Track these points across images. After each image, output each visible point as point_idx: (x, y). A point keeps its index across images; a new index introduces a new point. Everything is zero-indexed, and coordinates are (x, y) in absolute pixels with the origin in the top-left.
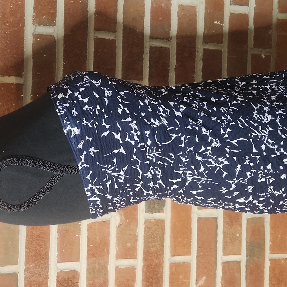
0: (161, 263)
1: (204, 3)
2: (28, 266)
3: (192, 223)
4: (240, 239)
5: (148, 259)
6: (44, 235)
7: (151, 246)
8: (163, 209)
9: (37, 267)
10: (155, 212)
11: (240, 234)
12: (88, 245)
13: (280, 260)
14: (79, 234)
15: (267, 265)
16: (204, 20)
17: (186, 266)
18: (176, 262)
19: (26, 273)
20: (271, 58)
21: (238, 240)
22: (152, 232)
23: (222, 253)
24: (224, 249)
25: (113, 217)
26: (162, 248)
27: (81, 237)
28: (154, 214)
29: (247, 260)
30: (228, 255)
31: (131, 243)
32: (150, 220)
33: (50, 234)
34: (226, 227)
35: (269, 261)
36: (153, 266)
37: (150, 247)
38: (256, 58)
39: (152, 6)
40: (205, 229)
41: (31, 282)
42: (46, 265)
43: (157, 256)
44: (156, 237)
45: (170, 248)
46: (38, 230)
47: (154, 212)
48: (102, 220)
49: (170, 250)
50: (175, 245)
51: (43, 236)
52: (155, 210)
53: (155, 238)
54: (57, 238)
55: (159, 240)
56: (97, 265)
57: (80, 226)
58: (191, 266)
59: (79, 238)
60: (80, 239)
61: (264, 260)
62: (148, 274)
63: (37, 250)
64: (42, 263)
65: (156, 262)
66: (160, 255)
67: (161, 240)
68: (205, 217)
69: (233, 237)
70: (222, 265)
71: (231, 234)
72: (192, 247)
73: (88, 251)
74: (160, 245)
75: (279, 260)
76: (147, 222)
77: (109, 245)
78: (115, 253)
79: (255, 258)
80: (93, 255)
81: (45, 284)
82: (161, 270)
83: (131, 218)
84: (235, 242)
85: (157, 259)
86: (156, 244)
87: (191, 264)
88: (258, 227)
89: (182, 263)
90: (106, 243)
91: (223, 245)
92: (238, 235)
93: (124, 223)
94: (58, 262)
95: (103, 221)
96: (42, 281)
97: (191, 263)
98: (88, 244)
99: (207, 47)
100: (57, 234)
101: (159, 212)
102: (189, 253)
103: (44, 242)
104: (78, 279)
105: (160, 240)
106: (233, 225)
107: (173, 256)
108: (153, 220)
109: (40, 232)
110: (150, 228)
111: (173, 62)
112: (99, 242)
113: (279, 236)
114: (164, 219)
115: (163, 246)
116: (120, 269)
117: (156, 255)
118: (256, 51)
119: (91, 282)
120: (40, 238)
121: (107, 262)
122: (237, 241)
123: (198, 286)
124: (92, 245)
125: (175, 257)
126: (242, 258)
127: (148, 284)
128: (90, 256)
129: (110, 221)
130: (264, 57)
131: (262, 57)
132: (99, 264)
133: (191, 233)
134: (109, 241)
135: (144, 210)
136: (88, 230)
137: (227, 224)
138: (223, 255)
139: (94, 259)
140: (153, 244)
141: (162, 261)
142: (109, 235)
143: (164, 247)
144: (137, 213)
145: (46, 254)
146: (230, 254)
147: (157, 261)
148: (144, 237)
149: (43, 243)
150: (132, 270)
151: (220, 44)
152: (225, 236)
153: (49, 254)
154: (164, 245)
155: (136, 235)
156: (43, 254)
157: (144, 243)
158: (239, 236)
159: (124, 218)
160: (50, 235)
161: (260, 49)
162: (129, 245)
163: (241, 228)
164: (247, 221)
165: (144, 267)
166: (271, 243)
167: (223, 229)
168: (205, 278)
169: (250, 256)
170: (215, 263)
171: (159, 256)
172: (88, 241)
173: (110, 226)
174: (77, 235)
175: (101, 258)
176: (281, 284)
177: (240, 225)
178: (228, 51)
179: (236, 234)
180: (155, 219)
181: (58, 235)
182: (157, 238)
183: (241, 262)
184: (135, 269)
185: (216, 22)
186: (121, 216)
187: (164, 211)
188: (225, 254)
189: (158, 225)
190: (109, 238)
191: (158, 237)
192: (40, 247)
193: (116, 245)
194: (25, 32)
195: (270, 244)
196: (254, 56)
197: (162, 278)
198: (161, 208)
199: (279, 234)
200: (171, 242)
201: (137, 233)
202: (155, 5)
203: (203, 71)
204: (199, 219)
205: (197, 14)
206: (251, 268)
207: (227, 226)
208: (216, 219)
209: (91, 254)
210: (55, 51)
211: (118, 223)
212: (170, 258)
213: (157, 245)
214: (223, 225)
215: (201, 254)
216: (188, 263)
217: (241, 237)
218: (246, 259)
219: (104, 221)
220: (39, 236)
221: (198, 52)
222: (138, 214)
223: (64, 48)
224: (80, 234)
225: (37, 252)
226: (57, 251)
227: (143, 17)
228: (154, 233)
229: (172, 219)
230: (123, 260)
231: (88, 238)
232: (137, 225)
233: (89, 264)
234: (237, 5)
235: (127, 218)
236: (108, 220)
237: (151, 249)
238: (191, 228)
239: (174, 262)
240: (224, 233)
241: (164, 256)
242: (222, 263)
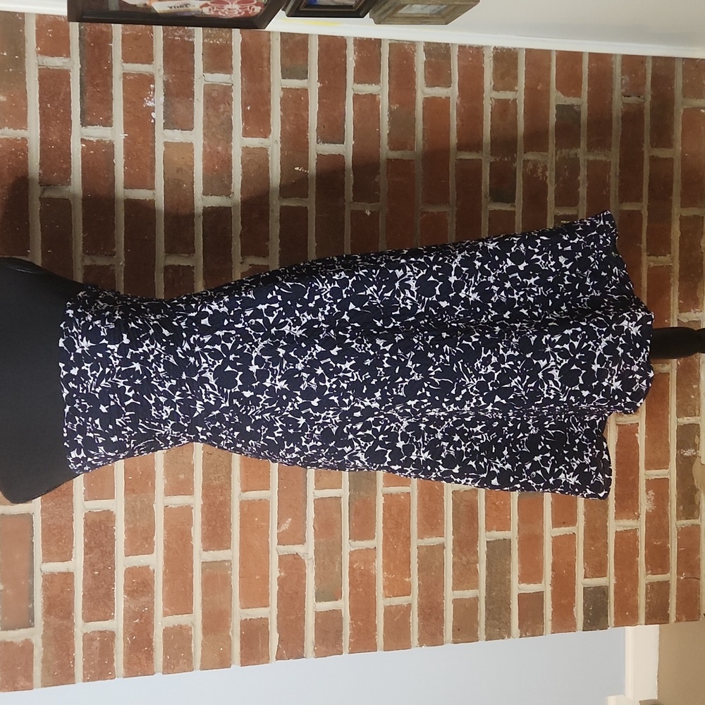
0: (227, 501)
1: (279, 143)
2: (45, 505)
5: (210, 496)
7: (213, 478)
9: (58, 506)
12: (125, 478)
15: (380, 502)
16: (280, 166)
17: (264, 505)
18: (250, 500)
19: (43, 514)
20: (380, 215)
22: (213, 460)
23: (314, 487)
24: (318, 481)
26: (228, 480)
29: (351, 497)
30: (323, 489)
31: (184, 474)
35: (383, 496)
36: (216, 505)
37: (211, 480)
38: (358, 215)
39: (205, 151)
41: (50, 525)
42: (70, 504)
43: (222, 491)
45: (240, 481)
49: (240, 483)
50: (247, 476)
53: (219, 468)
55: (224, 469)
56: (139, 504)
58: (271, 504)
59: (113, 468)
60: (114, 470)
61: (375, 495)
62: (210, 515)
64: (64, 502)
66: (225, 490)
67: (227, 470)
70: (314, 502)
72: (270, 478)
73: (125, 486)
74: (226, 476)
75: (398, 495)
77: (155, 478)
78: (163, 488)
79: (362, 493)
80: (133, 491)
81: (69, 528)
82: (228, 510)
85: (221, 495)
86: (220, 475)
89: (258, 501)
90: (150, 475)
91: (316, 476)
94: (85, 500)
96: (65, 525)
97: (271, 500)
98: (125, 476)
99: (286, 203)
102: (267, 487)
104: (114, 522)
107: (244, 491)
110: (211, 454)
111: (237, 226)
112: (141, 473)
115: (229, 478)
116: (171, 508)
117: (220, 490)
118: (358, 206)
119: (131, 526)
121: (152, 501)
123: (281, 531)
124: (131, 478)
125: (247, 493)
126: (344, 492)
127: (210, 528)
128: (128, 492)
130: (369, 213)
131: (366, 214)
132: (142, 502)
134: (154, 471)
138: (316, 489)
139: (134, 495)
140: (216, 476)
141: (229, 498)
143: (232, 480)
145: (69, 489)
146: (326, 488)
147: (221, 498)
150: (187, 510)
151: (304, 199)
153: (73, 489)
154: (231, 476)
161: (363, 203)
162: (182, 476)
165: (203, 506)
168: (290, 520)
169: (354, 490)
170: (305, 501)
171: (224, 491)
172: (126, 473)
175: (144, 494)
176: (401, 528)
178: (316, 207)
182: (221, 467)
183: (342, 499)
184: (192, 508)
185: (297, 169)
188: (318, 487)
190: (154, 468)
191: (223, 466)
193: (164, 477)
194: (29, 197)
196: (355, 214)
197: (230, 520)
200: (240, 472)
202: (208, 150)
203: (280, 237)
205: (270, 159)
209: (129, 489)
210: (71, 219)
212: (240, 494)
215: (284, 489)
216: (266, 500)
218: (349, 493)
221: (272, 211)
223: (83, 215)
226: (83, 486)
227: (191, 167)
228: (217, 461)
230: (174, 496)
231: (124, 467)
232: (192, 450)
233: (127, 502)
234: (327, 143)
237: (213, 483)
239: (245, 500)
241: (232, 490)
242: (315, 499)
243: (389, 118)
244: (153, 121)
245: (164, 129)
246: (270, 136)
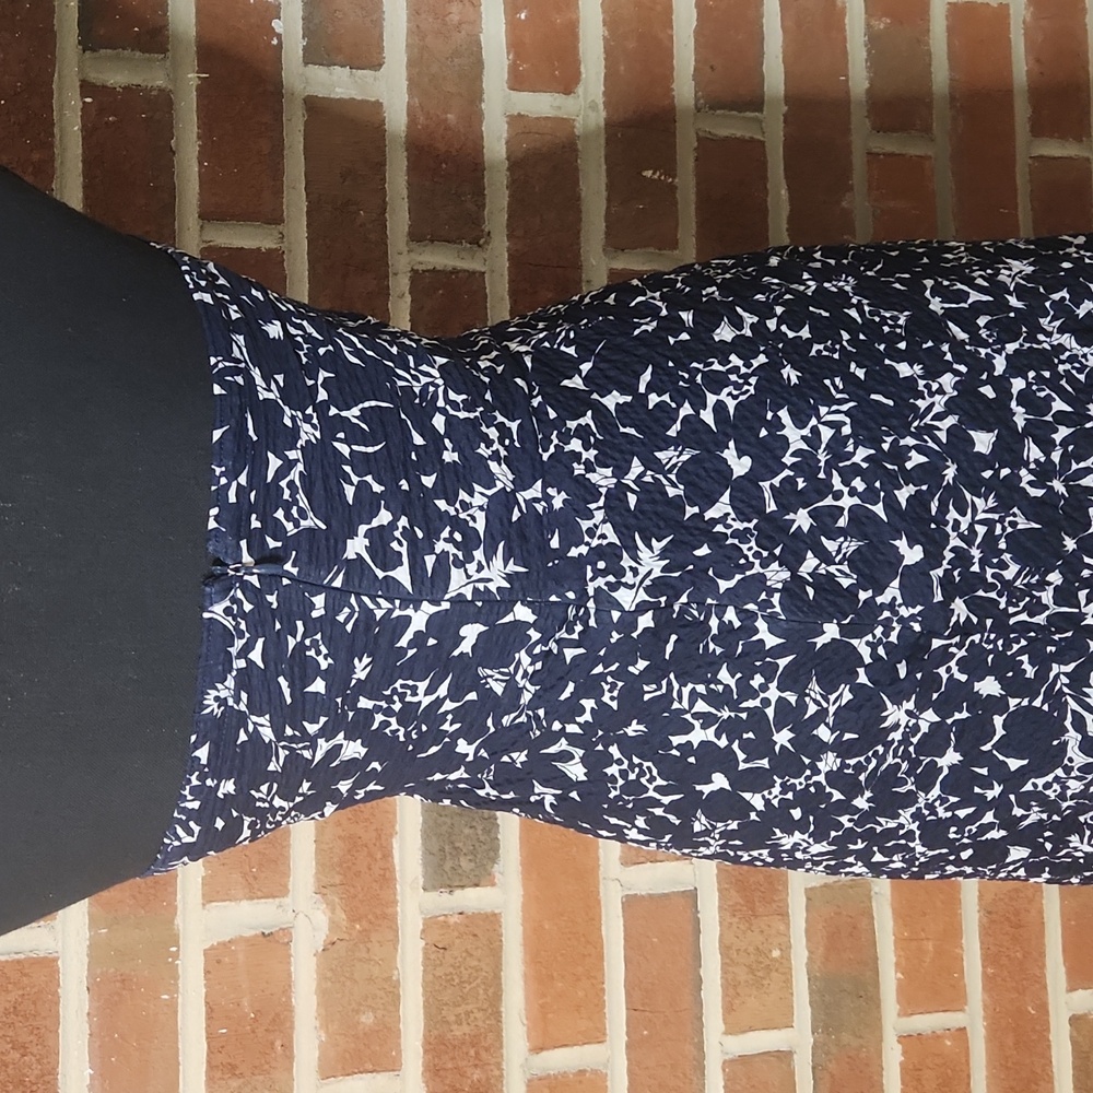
0: (492, 1081)
1: (601, 107)
3: (603, 918)
4: (784, 968)
5: (445, 1069)
6: (34, 1003)
7: (453, 1018)
8: (490, 874)
10: (463, 887)
11: (786, 948)
12: (207, 1032)
13: (938, 1037)
14: (173, 989)
15: (893, 1058)
16: (604, 167)
17: (591, 1086)
18: (552, 1073)
21: (777, 970)
22: (452, 966)
23: (722, 1027)
24: (729, 1009)
25: (301, 916)
26: (493, 1022)
27: (180, 1000)
28: (458, 892)
29: (815, 1047)
30: (744, 1032)
31: (374, 1010)
32: (442, 918)
33: (59, 997)
34: (731, 924)
35: (899, 1042)
37: (447, 1022)
39: (411, 123)
40: (655, 940)
43: (477, 1053)
44: (470, 983)
45: (525, 1022)
46: (10, 986)
47: (457, 886)
48: (258, 932)
49: (525, 1028)
50: (542, 1006)
51: (33, 1007)
52: (461, 880)
53: (468, 987)
54: (88, 1014)
55: (481, 992)
57: (173, 961)
58: (609, 1083)
59: (172, 1007)
60: (176, 1012)
61: (880, 1040)
63: (11, 1066)
65: (475, 1077)
66: (487, 1050)
67: (491, 991)
68: (651, 892)
69: (761, 963)
70: (724, 1070)
71: (751, 949)
72: (606, 1010)
73: (208, 1055)
74: (485, 1010)
75: (936, 1037)
76: (432, 925)
77: (292, 1027)
78: (317, 1054)
79: (846, 1038)
80: (232, 1069)
83: (370, 917)
84: (765, 982)
85: (476, 1066)
86: (469, 1008)
87: (606, 1074)
88: (851, 917)
89: (574, 1074)
90: (275, 1021)
91: (725, 995)
92: (776, 953)
93: (346, 937)
95: (263, 933)
97: (609, 1072)
98: (208, 1026)
99: (622, 264)
100: (86, 995)
101: (477, 885)
102: (597, 1035)
103: (35, 1032)
105: (486, 990)
106: (756, 917)
107: (537, 1049)
108: (457, 916)
109: (21, 992)
110: (445, 949)
112: (252, 1015)
113: (930, 946)
114: (496, 911)
115: (497, 1015)
117: (472, 1052)
120: (20, 1018)
122: (774, 974)
124: (224, 1031)
125: (544, 1054)
126: (798, 1037)
128: (219, 1074)
129: (291, 934)
133: (601, 958)
134: (289, 1008)
135: (421, 881)
136: (207, 972)
137: (734, 916)
138: (727, 1032)
139: (235, 1083)
140: (460, 1010)
141: (497, 1073)
142: (290, 986)
143: (504, 1020)
144: (395, 895)
145: (46, 1078)
146: (751, 1029)
147: (477, 1075)
148: (426, 985)
149: (32, 1038)
151: (667, 252)
152: (728, 961)
153: (59, 1077)
154: (503, 1009)
155: (394, 978)
156: (33, 1079)
157: (425, 1007)
158: (782, 957)
159: (344, 916)
160: (57, 1003)
162: (367, 1019)
163: (788, 925)
164: (808, 899)
166: (900, 975)
167: (721, 935)
169: (826, 1029)
170: (700, 1068)
171: (484, 1054)
172: (210, 1017)
173: (292, 952)
174: (166, 997)
175: (261, 1078)
177: (784, 915)
179: (771, 951)
180: (461, 913)
181: (90, 1001)
182: (473, 985)
183: (795, 1056)
185: (648, 173)
186: (333, 911)
187: (496, 880)
188: (733, 1027)
189: (475, 935)
190: (290, 998)
191: (479, 981)
192: (22, 1051)
193: (318, 1024)
195: (898, 980)
198: (486, 870)
199: (928, 939)
200: (527, 999)
201: (396, 972)
202: (420, 119)
204: (630, 903)
205: (580, 147)
206: (832, 1076)
207: (736, 920)
208: (691, 896)
209: (221, 1066)
211: (324, 937)
212: (526, 1059)
213: (475, 1011)
214: (720, 917)
215: (642, 1035)
216: (595, 1072)
217: (789, 960)
218: (812, 1040)
219: (267, 932)
220: (15, 1008)
221: (588, 282)
222: (398, 898)
224: (177, 992)
225: (10, 1071)
226: (87, 1064)
228: (462, 969)
229: (525, 907)
230: (347, 1078)
231: (207, 1003)
232: (395, 941)
234: (721, 108)
235: (353, 919)
236: (283, 929)
237: (452, 1031)
238: (601, 937)
239: (542, 1074)
240: (725, 949)
241: (504, 1051)
242: (725, 1062)
243: (869, 52)
244: (275, 42)
245: (306, 63)
246: (580, 90)
